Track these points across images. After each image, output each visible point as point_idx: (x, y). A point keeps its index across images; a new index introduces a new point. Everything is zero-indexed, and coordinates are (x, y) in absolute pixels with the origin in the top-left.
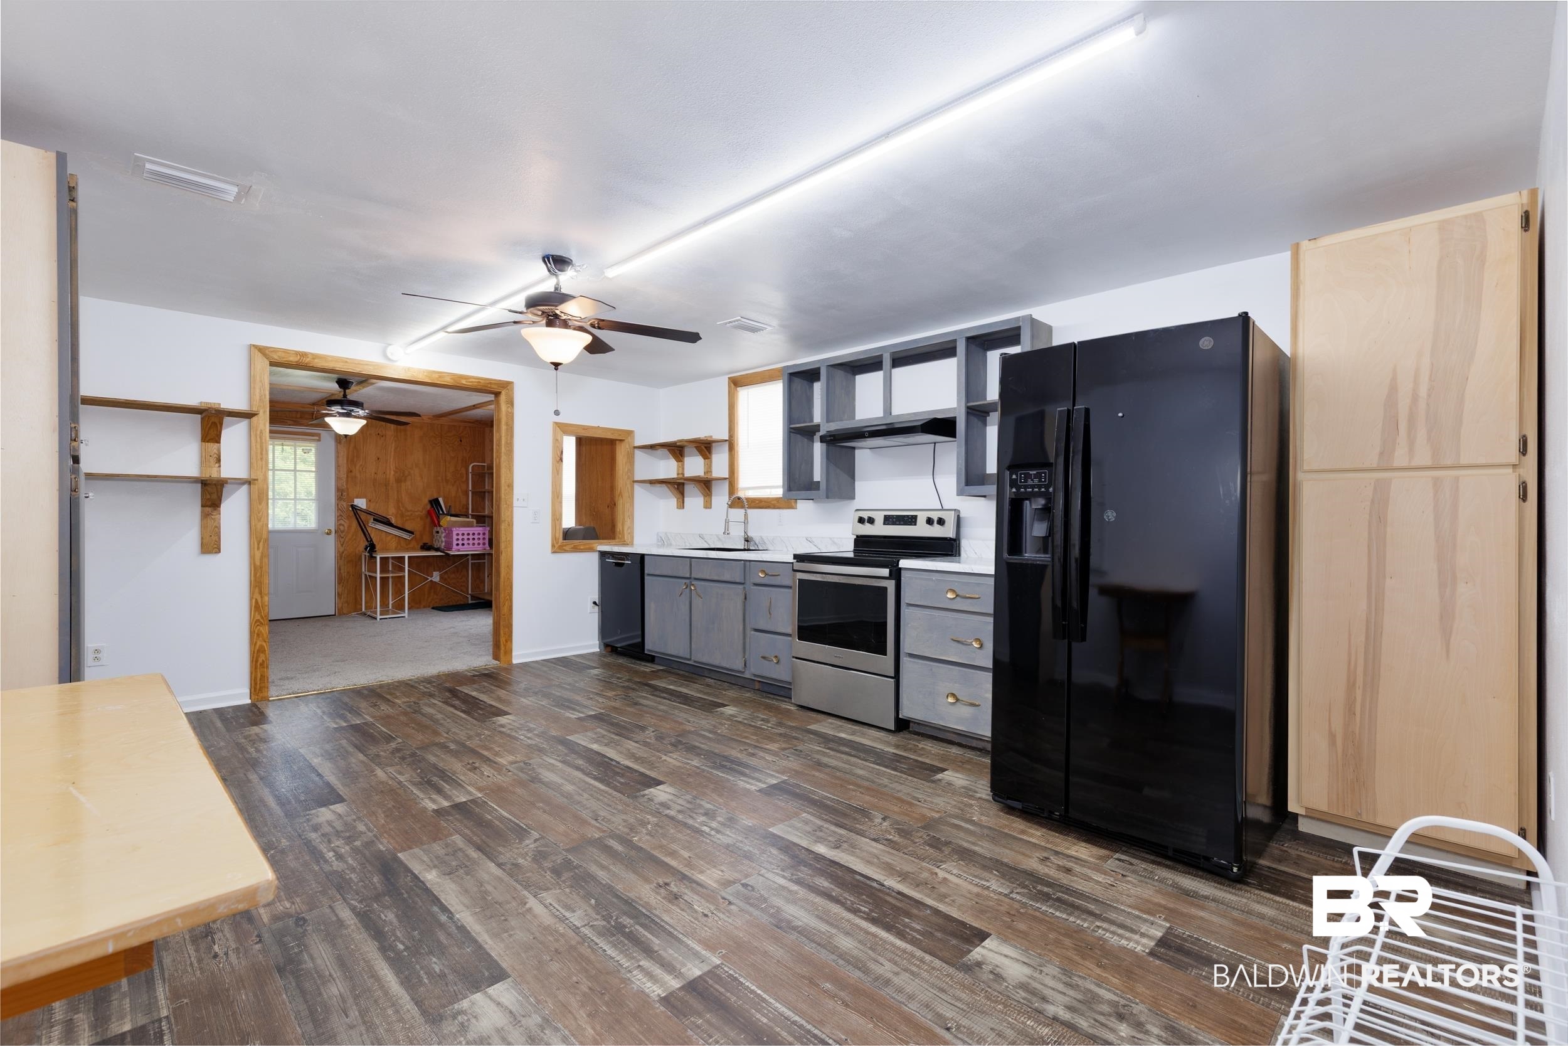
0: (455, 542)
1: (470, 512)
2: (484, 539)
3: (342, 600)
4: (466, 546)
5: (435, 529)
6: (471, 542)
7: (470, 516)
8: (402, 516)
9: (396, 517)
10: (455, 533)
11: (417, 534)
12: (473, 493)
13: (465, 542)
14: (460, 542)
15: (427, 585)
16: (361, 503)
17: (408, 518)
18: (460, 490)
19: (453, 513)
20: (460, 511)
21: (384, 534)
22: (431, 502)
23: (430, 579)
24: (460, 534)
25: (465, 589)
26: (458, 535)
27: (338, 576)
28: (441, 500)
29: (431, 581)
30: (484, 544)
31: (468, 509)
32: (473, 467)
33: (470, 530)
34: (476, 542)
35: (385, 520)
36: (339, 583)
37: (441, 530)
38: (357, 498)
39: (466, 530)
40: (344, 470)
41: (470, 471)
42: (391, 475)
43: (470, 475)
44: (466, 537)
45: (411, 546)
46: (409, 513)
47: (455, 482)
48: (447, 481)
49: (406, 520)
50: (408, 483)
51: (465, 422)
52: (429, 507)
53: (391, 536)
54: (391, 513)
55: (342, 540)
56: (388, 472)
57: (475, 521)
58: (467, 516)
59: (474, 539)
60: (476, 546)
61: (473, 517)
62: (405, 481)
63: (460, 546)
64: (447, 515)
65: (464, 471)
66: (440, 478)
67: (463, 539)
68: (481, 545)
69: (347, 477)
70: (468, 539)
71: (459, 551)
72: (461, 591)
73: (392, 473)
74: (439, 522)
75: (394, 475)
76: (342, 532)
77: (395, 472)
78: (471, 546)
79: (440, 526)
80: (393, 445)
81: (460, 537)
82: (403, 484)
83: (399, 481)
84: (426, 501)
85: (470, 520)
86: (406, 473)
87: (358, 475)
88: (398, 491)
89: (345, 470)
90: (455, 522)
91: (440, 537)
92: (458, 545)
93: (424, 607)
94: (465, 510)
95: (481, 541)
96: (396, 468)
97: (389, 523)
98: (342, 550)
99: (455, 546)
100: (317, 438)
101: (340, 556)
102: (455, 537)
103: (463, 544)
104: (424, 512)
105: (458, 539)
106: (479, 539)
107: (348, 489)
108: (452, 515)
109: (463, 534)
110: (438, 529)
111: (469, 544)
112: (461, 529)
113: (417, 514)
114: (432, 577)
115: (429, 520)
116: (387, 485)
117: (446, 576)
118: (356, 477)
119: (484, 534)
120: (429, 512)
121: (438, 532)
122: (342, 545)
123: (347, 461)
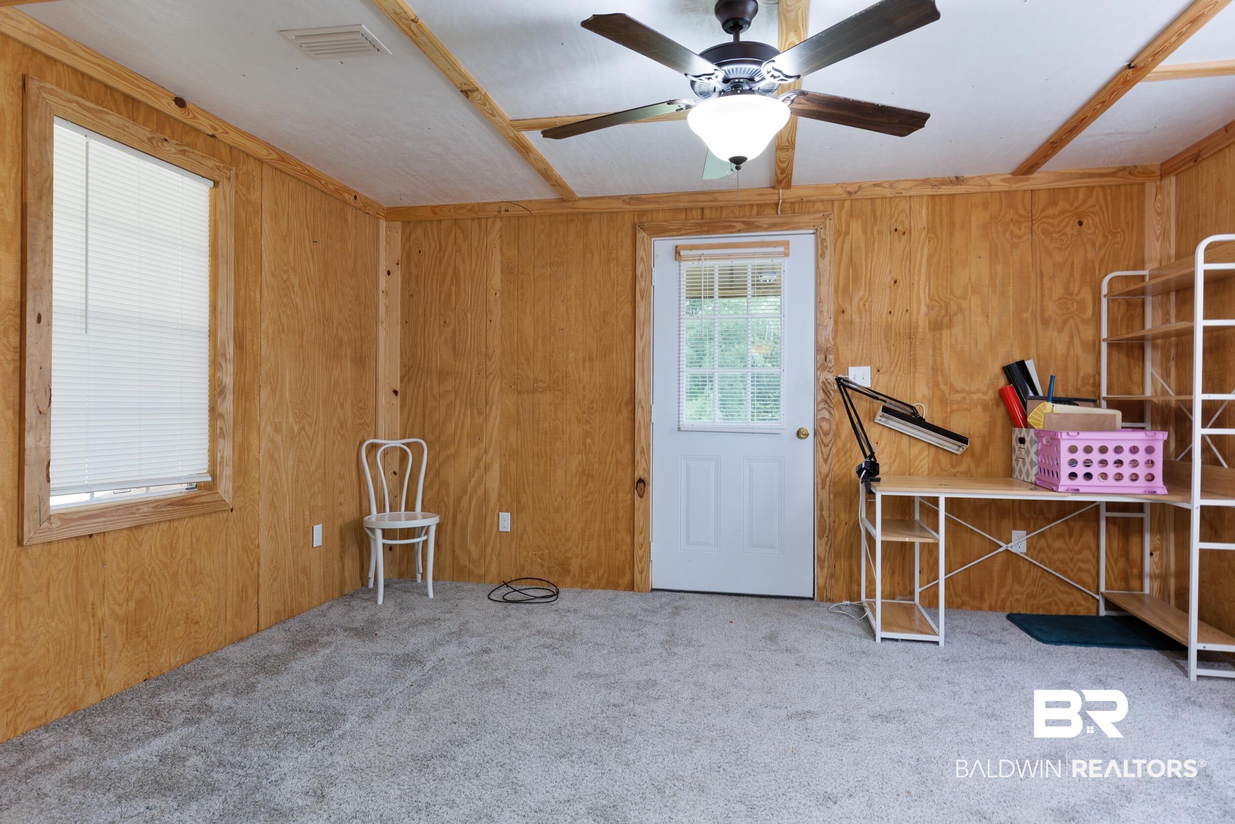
0: (1065, 470)
1: (1104, 393)
2: (1151, 463)
3: (825, 570)
4: (1095, 480)
5: (1017, 433)
6: (1111, 470)
7: (1104, 403)
8: (944, 401)
9: (930, 405)
10: (1064, 446)
11: (976, 442)
12: (1110, 345)
13: (1095, 470)
14: (1080, 470)
15: (999, 560)
16: (860, 376)
17: (955, 407)
18: (1076, 341)
19: (1060, 394)
20: (1078, 390)
21: (905, 440)
22: (1007, 370)
23: (1004, 546)
24: (1081, 447)
25: (1088, 579)
26: (1073, 449)
27: (820, 522)
28: (1030, 365)
29: (1007, 550)
30: (1151, 478)
31: (1098, 385)
32: (1111, 281)
33: (1111, 439)
34: (1126, 470)
35: (908, 411)
36: (821, 537)
37: (1029, 435)
38: (854, 364)
39: (1096, 439)
40: (829, 308)
41: (1105, 290)
42: (922, 315)
43: (1104, 302)
44: (1096, 456)
45: (962, 468)
46: (958, 397)
47: (1065, 322)
48: (1045, 321)
49: (952, 412)
50: (957, 330)
51: (1091, 175)
52: (1002, 382)
53: (919, 446)
54: (919, 395)
55: (826, 450)
56: (915, 306)
57: (1118, 414)
58: (1094, 402)
59: (1119, 463)
60: (1126, 481)
61: (1111, 404)
62: (950, 325)
63: (1080, 481)
64: (1046, 399)
65: (1087, 295)
66: (1027, 315)
67: (1088, 463)
68: (1141, 481)
69: (836, 323)
70: (1104, 463)
71: (1076, 491)
72: (1080, 582)
73: (924, 310)
74: (1025, 417)
75: (927, 314)
76: (826, 434)
77: (930, 308)
78: (1111, 481)
79: (1027, 425)
80: (925, 251)
81: (1080, 456)
82: (945, 333)
83: (936, 326)
84: (995, 368)
85: (1104, 411)
86: (953, 308)
87: (856, 319)
88: (934, 348)
89: (832, 308)
90: (1066, 416)
91: (1028, 452)
92: (1073, 475)
93: (991, 609)
94: (1089, 388)
95: (1141, 471)
96: (931, 299)
97: (915, 419)
98: (825, 469)
99: (1064, 480)
100: (781, 249)
101: (822, 481)
102: (1065, 456)
103: (1088, 476)
104: (991, 395)
105: (1073, 463)
106: (1134, 463)
107: (835, 345)
108: (1057, 401)
109: (1088, 450)
110: (1024, 433)
111: (1104, 476)
112: (1083, 435)
113: (975, 397)
114: (1008, 541)
115: (1001, 412)
116: (911, 335)
117: (1042, 543)
118: (851, 323)
119: (1150, 450)
120: (1002, 393)
121: (1022, 441)
122: (826, 461)
123: (836, 291)
